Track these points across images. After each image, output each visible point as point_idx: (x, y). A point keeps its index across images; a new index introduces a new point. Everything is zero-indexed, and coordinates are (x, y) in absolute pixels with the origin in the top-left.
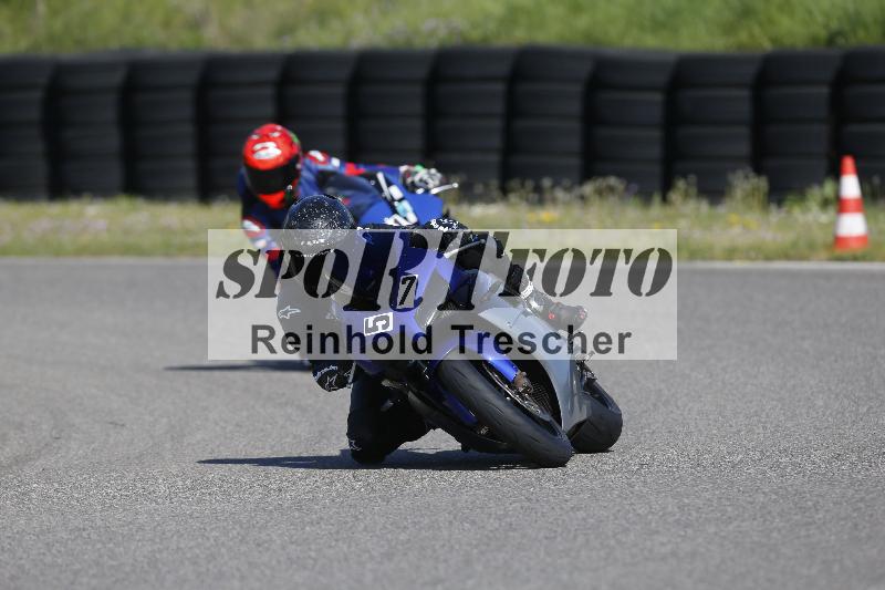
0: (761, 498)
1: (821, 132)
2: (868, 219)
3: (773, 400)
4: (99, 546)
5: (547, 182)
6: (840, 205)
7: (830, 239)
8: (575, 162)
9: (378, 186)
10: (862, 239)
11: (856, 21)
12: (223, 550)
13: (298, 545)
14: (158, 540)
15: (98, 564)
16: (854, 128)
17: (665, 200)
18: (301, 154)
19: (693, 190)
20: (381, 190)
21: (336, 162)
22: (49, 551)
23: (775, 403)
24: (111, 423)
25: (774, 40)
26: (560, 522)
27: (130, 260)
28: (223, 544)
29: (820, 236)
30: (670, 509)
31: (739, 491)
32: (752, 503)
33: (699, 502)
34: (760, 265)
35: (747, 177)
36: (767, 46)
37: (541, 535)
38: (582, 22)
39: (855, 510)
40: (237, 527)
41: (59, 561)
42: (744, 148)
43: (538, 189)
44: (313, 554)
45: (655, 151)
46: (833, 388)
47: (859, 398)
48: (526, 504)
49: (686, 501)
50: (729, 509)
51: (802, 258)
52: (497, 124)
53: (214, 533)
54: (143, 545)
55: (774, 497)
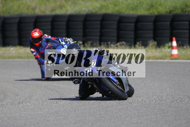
0: (155, 110)
1: (168, 32)
2: (178, 51)
3: (158, 89)
4: (13, 121)
5: (109, 43)
6: (172, 48)
7: (170, 55)
8: (115, 38)
9: (60, 42)
10: (177, 55)
11: (176, 8)
12: (40, 122)
13: (56, 121)
14: (26, 120)
15: (13, 125)
16: (175, 31)
17: (135, 46)
18: (43, 35)
19: (141, 44)
20: (60, 43)
21: (50, 37)
22: (3, 122)
23: (158, 90)
24: (16, 95)
25: (158, 12)
26: (112, 116)
27: (20, 60)
28: (40, 121)
29: (168, 54)
30: (136, 113)
31: (151, 109)
32: (153, 112)
33: (142, 112)
34: (155, 60)
35: (152, 42)
36: (157, 13)
37: (108, 119)
38: (117, 8)
39: (175, 113)
40: (43, 117)
41: (5, 124)
42: (151, 35)
43: (107, 44)
44: (59, 123)
45: (133, 36)
46: (171, 87)
47: (176, 89)
48: (105, 112)
49: (139, 111)
50: (149, 113)
51: (164, 59)
52: (99, 30)
53: (38, 118)
54: (23, 121)
55: (158, 110)
